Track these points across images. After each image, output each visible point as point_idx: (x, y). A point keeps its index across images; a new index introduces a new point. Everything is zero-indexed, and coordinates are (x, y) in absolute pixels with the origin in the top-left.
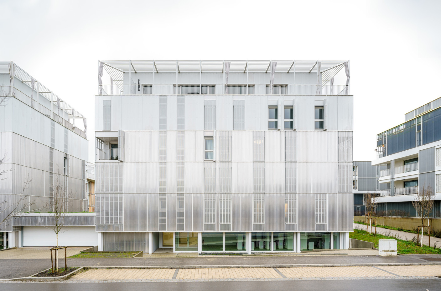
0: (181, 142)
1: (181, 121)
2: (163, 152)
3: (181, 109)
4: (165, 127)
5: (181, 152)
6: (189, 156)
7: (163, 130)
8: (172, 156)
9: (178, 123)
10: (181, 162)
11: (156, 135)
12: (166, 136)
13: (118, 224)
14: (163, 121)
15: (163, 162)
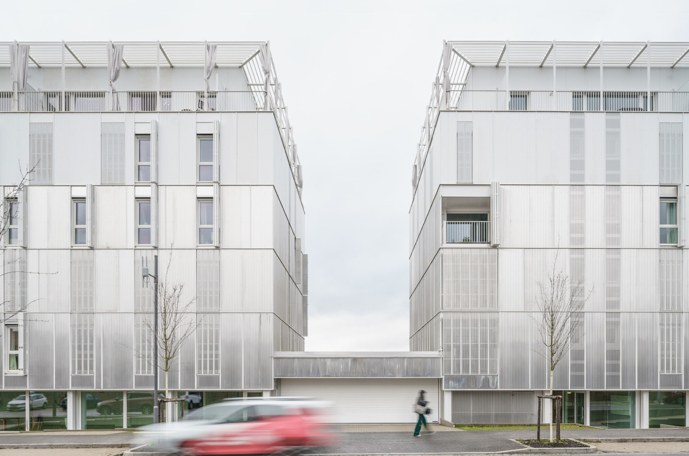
0: (613, 209)
1: (613, 165)
2: (577, 229)
3: (613, 139)
4: (582, 177)
5: (613, 229)
6: (628, 237)
7: (577, 184)
8: (595, 235)
9: (608, 168)
10: (613, 249)
11: (563, 193)
12: (583, 196)
13: (488, 374)
14: (577, 165)
15: (578, 248)
